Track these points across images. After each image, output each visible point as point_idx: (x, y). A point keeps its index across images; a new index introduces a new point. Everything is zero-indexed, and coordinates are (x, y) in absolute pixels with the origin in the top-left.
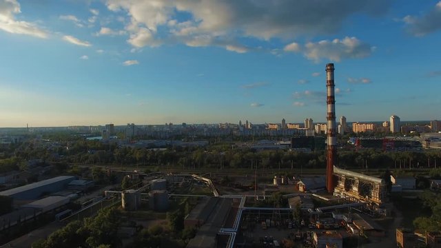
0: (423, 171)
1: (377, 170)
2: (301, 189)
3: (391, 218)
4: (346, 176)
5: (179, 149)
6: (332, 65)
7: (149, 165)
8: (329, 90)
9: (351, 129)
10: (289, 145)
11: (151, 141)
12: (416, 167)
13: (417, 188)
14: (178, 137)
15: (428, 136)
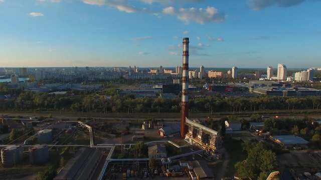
0: (247, 114)
1: (219, 113)
2: (162, 134)
3: (222, 161)
4: (194, 127)
5: (77, 93)
6: (187, 39)
7: (46, 110)
8: (184, 58)
9: (207, 75)
10: (161, 88)
11: (56, 85)
12: (243, 110)
13: (242, 129)
14: (79, 80)
15: (253, 82)
